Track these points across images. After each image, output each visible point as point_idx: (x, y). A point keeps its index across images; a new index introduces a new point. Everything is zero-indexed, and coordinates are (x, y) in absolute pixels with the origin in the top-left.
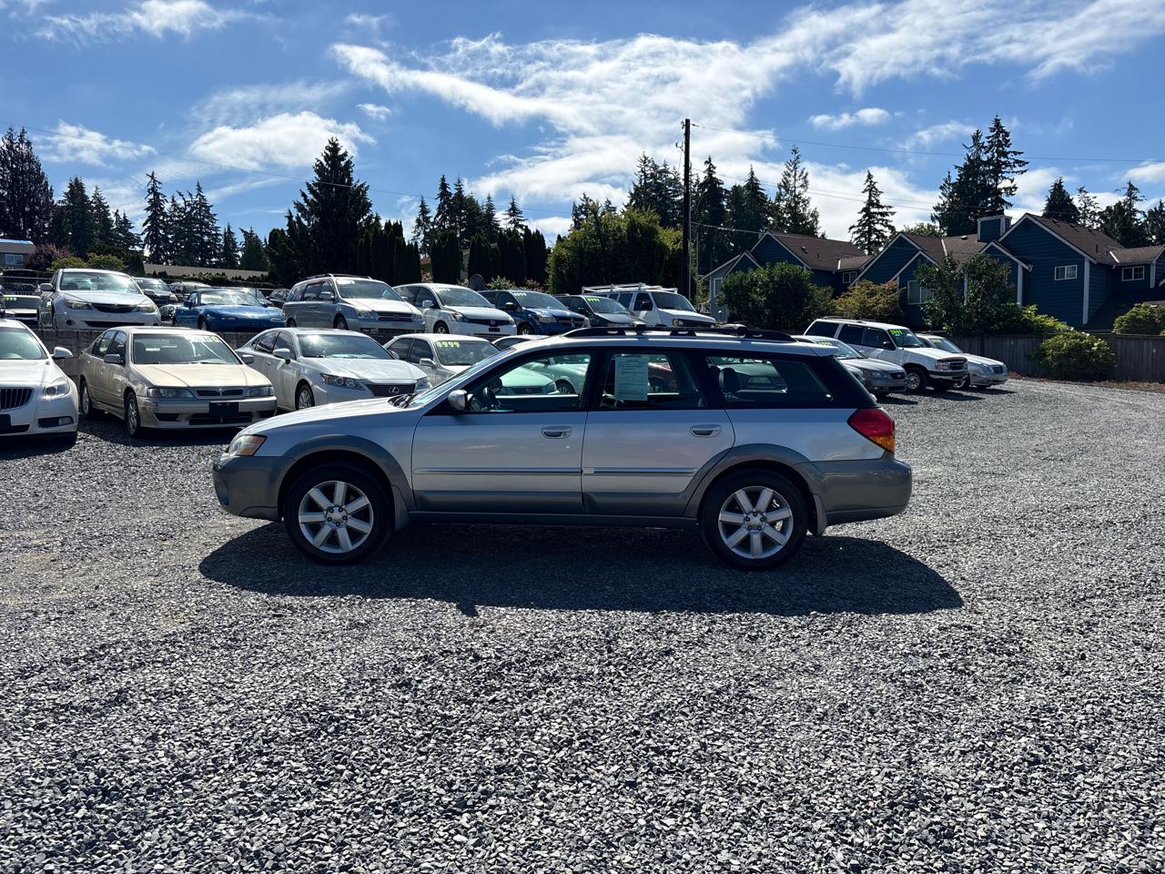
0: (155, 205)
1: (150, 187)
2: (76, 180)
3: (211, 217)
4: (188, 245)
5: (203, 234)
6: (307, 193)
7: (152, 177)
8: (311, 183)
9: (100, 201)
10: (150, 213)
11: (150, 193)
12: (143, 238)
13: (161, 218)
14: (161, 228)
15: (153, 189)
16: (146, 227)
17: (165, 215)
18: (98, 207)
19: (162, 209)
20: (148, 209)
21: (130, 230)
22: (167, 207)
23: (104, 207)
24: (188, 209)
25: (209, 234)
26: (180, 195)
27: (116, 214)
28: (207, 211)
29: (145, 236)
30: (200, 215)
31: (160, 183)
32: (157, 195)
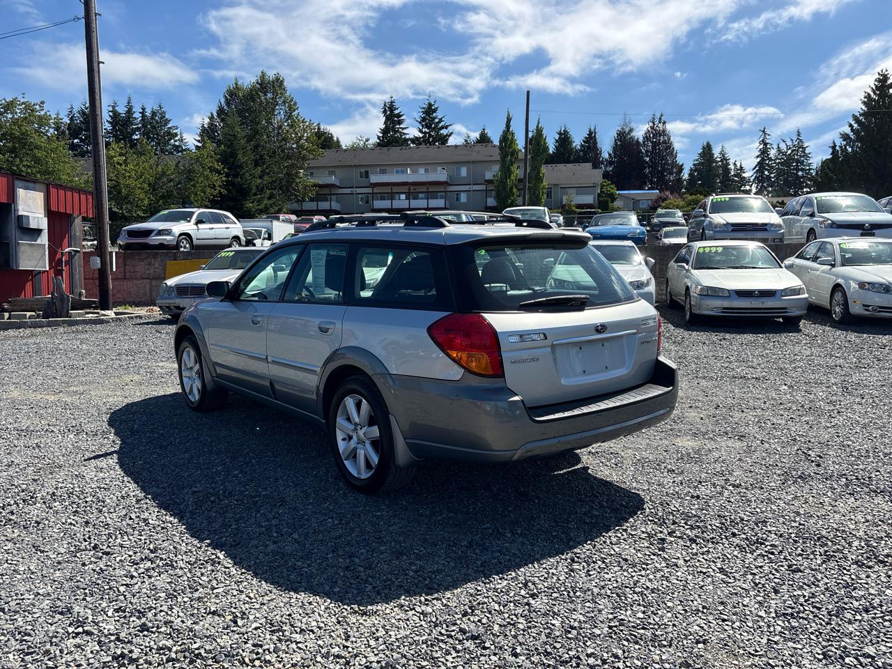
0: (764, 152)
1: (761, 139)
2: (708, 143)
3: (806, 156)
4: (786, 180)
5: (798, 170)
6: (853, 123)
7: (764, 131)
8: (857, 114)
9: (724, 156)
10: (759, 159)
11: (761, 144)
12: (752, 179)
13: (767, 162)
14: (766, 170)
15: (763, 140)
16: (755, 171)
17: (770, 159)
18: (721, 161)
19: (768, 155)
20: (757, 157)
21: (744, 175)
22: (773, 153)
23: (726, 160)
24: (789, 152)
25: (803, 170)
26: (784, 141)
27: (735, 164)
28: (804, 152)
29: (753, 177)
30: (797, 155)
31: (769, 135)
32: (766, 144)
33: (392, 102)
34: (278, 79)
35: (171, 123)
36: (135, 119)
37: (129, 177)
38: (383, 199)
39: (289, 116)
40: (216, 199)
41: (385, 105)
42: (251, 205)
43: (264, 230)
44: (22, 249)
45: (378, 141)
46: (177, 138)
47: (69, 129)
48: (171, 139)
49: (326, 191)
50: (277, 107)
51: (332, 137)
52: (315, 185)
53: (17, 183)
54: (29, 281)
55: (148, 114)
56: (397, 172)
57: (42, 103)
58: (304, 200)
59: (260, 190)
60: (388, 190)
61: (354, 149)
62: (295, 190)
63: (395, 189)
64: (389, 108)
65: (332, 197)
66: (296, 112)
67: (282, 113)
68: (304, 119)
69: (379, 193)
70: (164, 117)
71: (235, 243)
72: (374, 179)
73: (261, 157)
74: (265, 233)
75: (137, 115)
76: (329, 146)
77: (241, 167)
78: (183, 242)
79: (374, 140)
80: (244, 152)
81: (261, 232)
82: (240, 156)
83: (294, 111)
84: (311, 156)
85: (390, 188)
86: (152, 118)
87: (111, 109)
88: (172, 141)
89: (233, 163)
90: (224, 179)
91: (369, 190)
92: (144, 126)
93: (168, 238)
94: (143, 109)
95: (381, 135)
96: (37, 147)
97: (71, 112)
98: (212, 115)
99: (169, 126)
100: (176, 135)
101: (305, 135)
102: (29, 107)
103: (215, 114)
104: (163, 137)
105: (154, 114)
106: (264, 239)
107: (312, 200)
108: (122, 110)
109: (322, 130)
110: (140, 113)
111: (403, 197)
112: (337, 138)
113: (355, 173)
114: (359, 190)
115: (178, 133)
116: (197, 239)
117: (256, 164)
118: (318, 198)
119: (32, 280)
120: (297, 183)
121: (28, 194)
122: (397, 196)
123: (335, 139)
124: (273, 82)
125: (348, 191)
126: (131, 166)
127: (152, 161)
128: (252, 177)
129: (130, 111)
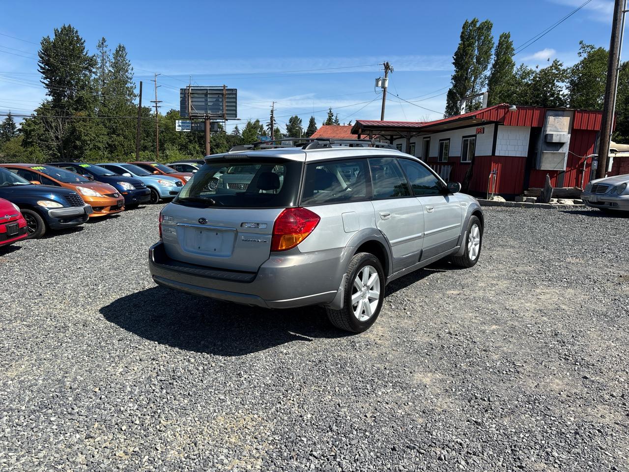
44: (546, 156)
53: (549, 113)
54: (554, 177)
119: (556, 177)
121: (556, 120)
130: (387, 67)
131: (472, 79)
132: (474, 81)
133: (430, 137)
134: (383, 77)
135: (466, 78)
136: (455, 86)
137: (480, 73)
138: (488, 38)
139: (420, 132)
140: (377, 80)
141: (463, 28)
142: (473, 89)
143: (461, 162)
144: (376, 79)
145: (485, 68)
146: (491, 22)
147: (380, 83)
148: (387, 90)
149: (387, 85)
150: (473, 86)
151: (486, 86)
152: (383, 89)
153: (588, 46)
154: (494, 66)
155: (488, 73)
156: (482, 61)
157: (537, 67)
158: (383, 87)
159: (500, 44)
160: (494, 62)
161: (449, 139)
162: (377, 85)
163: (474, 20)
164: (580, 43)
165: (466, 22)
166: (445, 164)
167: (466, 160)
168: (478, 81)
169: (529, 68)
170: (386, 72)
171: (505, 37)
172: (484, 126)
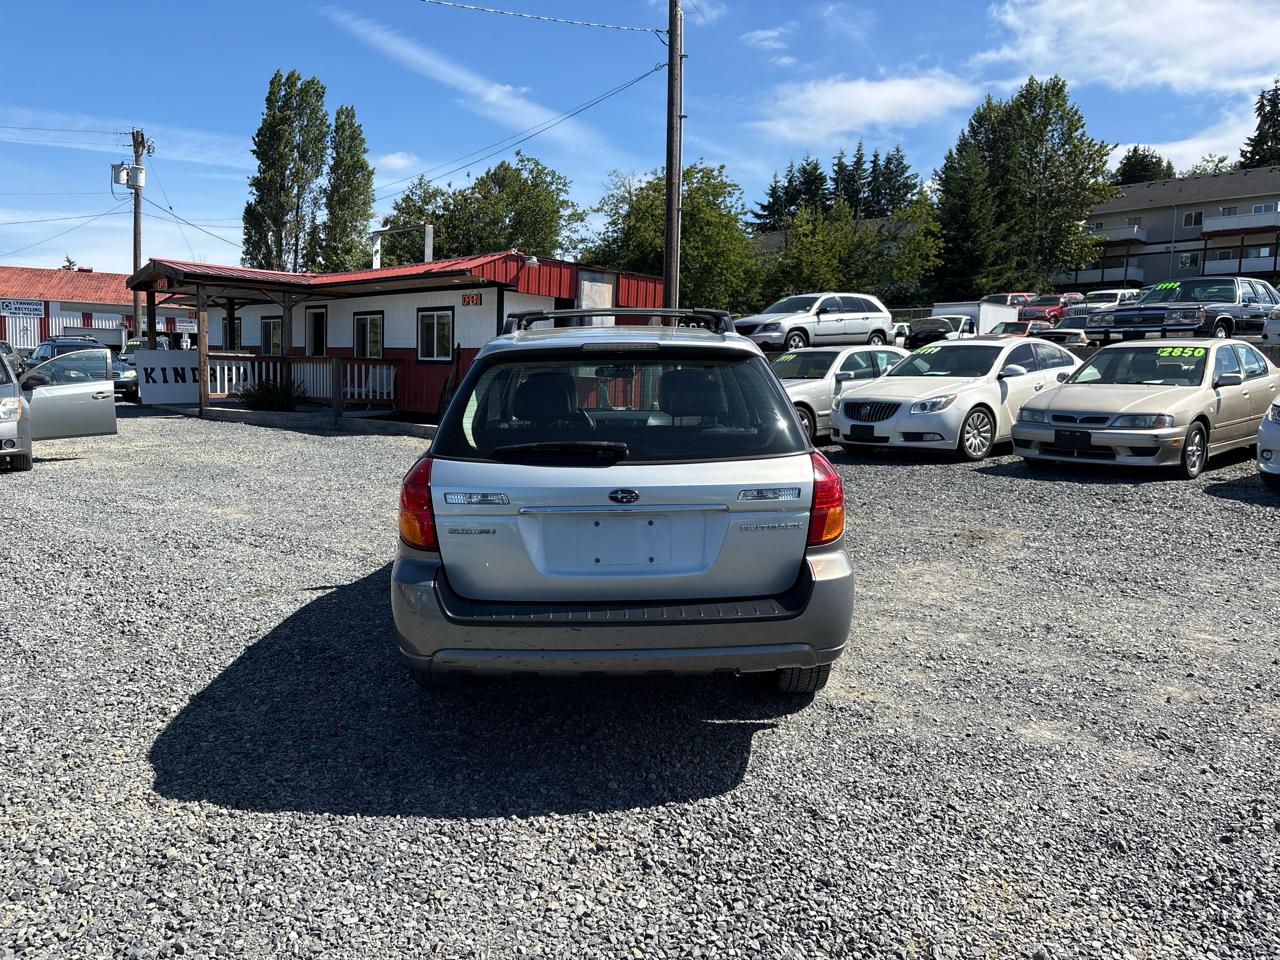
33: (1276, 90)
34: (1055, 85)
35: (909, 171)
36: (865, 170)
37: (815, 251)
38: (1224, 257)
39: (1067, 138)
40: (928, 274)
41: (1263, 97)
42: (984, 280)
43: (964, 318)
45: (1242, 160)
46: (915, 191)
47: (786, 193)
48: (908, 192)
49: (1120, 251)
50: (1050, 128)
51: (1159, 161)
52: (1098, 244)
53: (583, 275)
55: (882, 162)
56: (1258, 210)
57: (722, 167)
58: (1078, 269)
59: (1002, 257)
60: (1236, 241)
61: (1196, 177)
62: (1064, 253)
63: (1249, 240)
64: (1269, 100)
65: (1130, 259)
66: (1080, 131)
67: (1056, 136)
68: (1092, 140)
69: (1219, 248)
70: (902, 163)
71: (876, 339)
72: (1210, 225)
73: (1010, 208)
74: (965, 324)
75: (868, 166)
76: (1151, 176)
77: (976, 225)
78: (794, 340)
79: (1235, 158)
80: (981, 203)
81: (959, 320)
82: (973, 211)
83: (1076, 130)
84: (1097, 199)
85: (1239, 238)
86: (886, 167)
87: (836, 161)
88: (909, 195)
89: (965, 220)
90: (942, 245)
91: (1200, 245)
92: (875, 179)
93: (775, 334)
94: (876, 156)
95: (1250, 149)
96: (709, 223)
97: (790, 171)
98: (951, 153)
99: (906, 175)
100: (915, 186)
101: (1091, 166)
102: (708, 174)
103: (954, 151)
104: (898, 189)
105: (889, 160)
106: (963, 331)
107: (1095, 266)
108: (849, 161)
109: (1140, 152)
110: (872, 162)
111: (1265, 252)
112: (1169, 163)
113: (1178, 219)
114: (1181, 246)
115: (918, 183)
116: (816, 335)
117: (1000, 219)
118: (1104, 263)
120: (1068, 243)
121: (595, 288)
122: (1253, 252)
123: (1164, 164)
124: (1046, 90)
125: (1161, 248)
126: (819, 237)
127: (847, 228)
128: (991, 240)
129: (859, 162)
130: (139, 141)
131: (295, 192)
132: (299, 196)
133: (325, 307)
134: (130, 163)
135: (282, 187)
136: (261, 201)
137: (309, 181)
138: (317, 113)
139: (310, 295)
140: (117, 169)
141: (272, 83)
142: (297, 213)
143: (420, 358)
144: (113, 166)
145: (318, 173)
146: (321, 82)
147: (124, 176)
148: (143, 194)
149: (142, 180)
150: (298, 205)
151: (323, 207)
152: (133, 191)
153: (528, 160)
154: (333, 169)
155: (323, 182)
156: (309, 155)
157: (449, 185)
158: (132, 184)
159: (340, 128)
160: (332, 163)
161: (382, 312)
162: (117, 180)
163: (293, 74)
164: (517, 154)
165: (278, 76)
166: (375, 362)
167: (433, 356)
168: (308, 197)
169: (434, 185)
170: (136, 152)
171: (346, 114)
172: (481, 291)
